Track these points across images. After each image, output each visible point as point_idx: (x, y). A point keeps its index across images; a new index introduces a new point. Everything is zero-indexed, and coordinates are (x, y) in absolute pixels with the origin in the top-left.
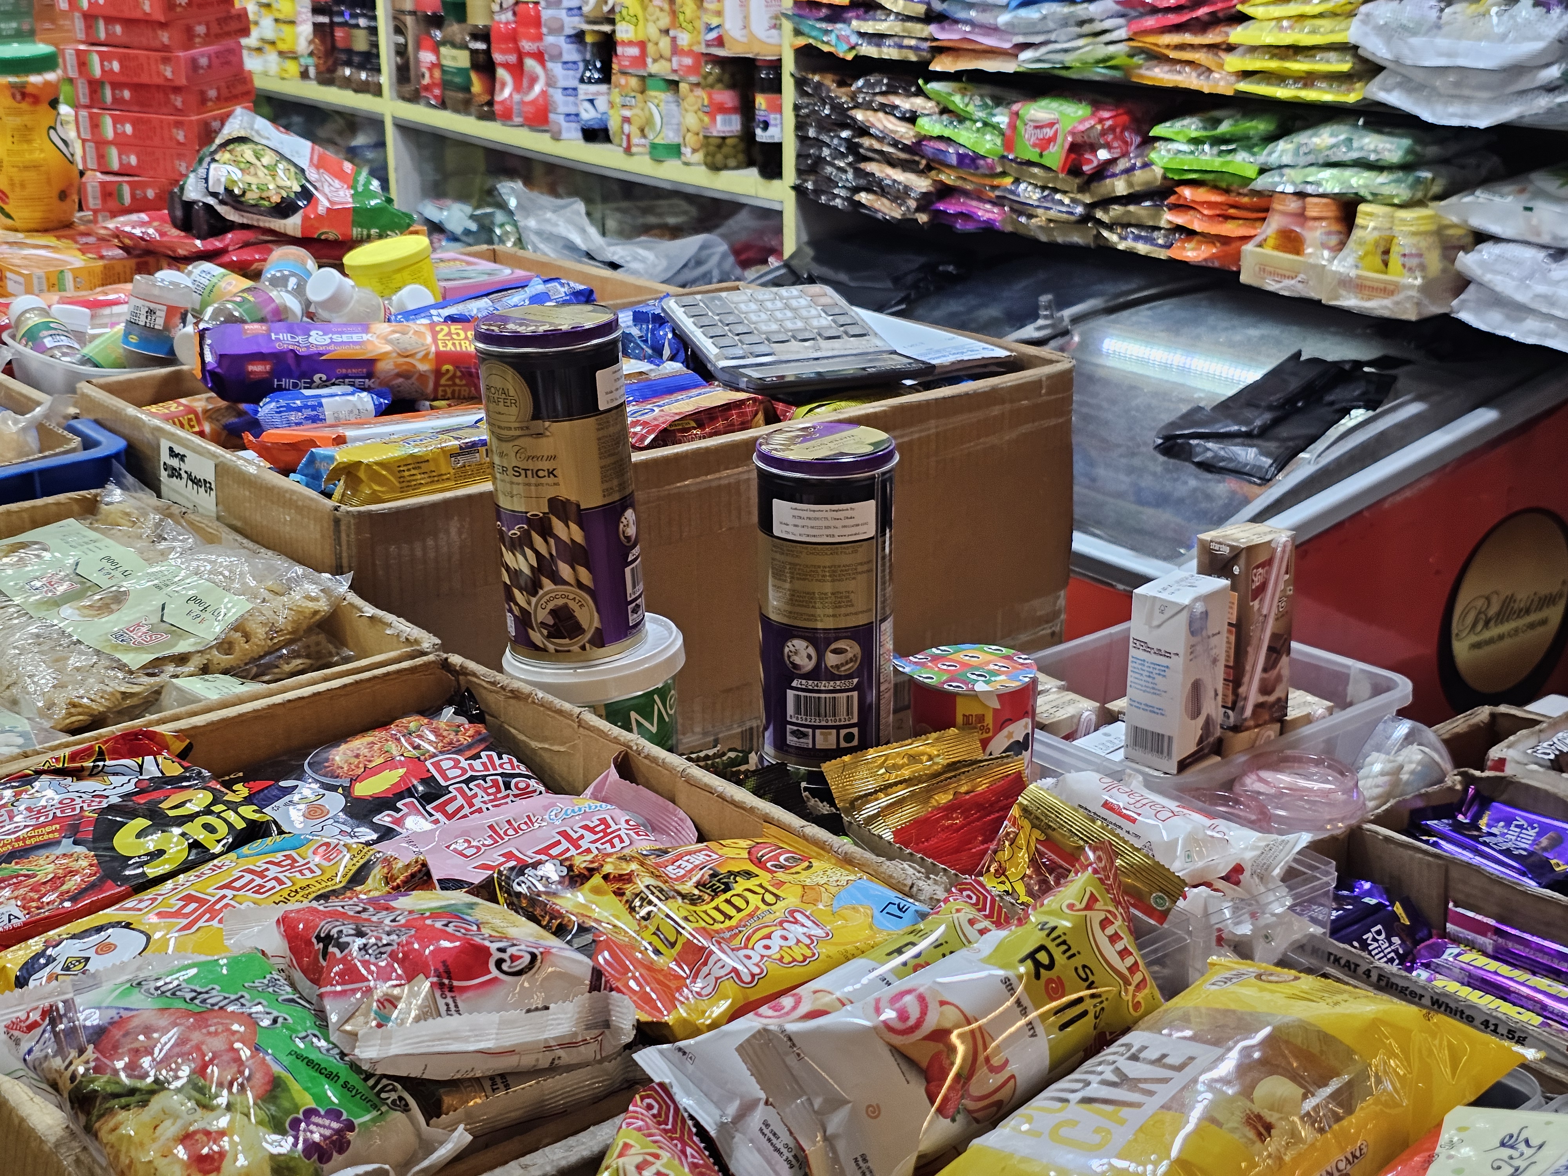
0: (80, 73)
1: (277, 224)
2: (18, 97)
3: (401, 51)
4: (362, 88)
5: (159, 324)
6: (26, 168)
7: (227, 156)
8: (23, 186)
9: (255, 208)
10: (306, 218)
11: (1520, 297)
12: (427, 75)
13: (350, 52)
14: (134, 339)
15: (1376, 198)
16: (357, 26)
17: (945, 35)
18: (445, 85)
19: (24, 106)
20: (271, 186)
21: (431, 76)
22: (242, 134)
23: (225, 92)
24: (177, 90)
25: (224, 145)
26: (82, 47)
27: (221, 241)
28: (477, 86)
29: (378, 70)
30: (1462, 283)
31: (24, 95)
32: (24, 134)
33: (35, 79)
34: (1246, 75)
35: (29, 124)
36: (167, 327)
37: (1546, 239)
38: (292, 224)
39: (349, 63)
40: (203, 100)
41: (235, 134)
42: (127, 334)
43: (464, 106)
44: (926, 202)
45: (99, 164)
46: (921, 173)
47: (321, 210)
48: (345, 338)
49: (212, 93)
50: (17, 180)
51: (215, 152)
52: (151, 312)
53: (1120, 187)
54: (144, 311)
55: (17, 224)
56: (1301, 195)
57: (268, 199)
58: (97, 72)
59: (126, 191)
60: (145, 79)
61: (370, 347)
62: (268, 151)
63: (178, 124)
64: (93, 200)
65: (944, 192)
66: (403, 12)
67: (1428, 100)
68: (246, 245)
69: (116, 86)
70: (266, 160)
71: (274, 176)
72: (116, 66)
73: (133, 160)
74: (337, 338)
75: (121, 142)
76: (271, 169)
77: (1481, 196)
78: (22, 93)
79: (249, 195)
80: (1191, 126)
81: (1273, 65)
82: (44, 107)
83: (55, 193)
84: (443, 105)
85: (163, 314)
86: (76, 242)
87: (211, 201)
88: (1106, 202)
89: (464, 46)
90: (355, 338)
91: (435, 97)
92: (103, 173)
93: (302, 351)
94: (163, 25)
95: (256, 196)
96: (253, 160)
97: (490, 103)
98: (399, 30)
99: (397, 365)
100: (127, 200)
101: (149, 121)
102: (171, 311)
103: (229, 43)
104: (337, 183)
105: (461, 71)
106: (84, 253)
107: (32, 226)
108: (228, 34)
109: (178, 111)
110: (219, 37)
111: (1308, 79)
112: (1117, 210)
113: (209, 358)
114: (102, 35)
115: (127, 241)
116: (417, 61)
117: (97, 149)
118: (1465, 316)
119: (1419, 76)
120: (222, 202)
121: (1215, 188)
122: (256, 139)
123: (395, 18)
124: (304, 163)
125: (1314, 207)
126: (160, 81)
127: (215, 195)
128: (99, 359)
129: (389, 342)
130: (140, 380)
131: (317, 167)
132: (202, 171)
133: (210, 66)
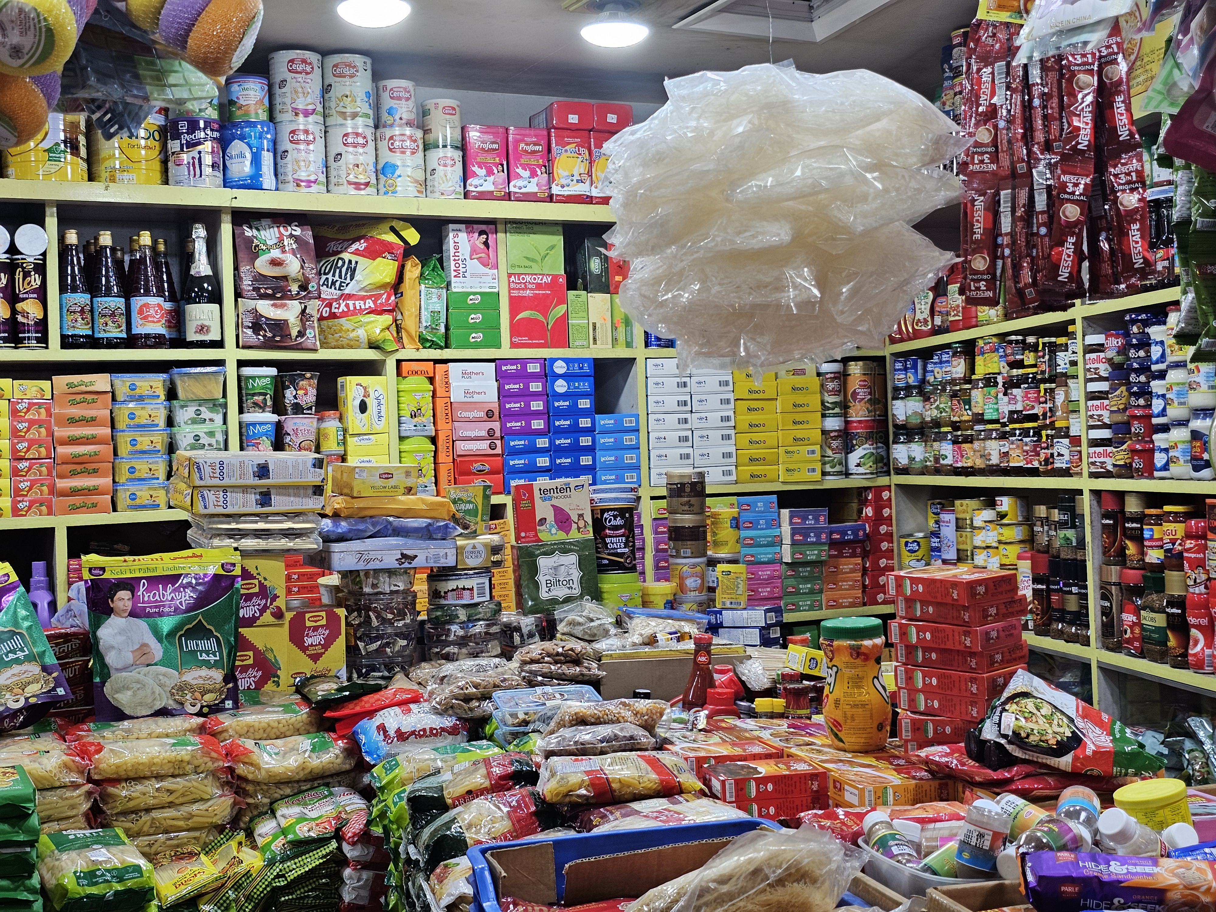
0: (901, 639)
1: (1053, 761)
2: (855, 655)
3: (1106, 612)
4: (1071, 639)
5: (987, 845)
6: (856, 706)
7: (1014, 706)
8: (853, 718)
9: (1036, 748)
10: (1076, 759)
12: (1129, 631)
13: (1063, 611)
14: (966, 855)
16: (1070, 593)
18: (1143, 639)
19: (858, 661)
20: (1050, 731)
21: (1132, 632)
22: (1024, 690)
23: (1007, 657)
24: (973, 654)
25: (1011, 699)
26: (903, 621)
27: (1008, 772)
28: (1172, 642)
29: (1087, 627)
31: (858, 654)
32: (857, 682)
33: (867, 643)
35: (860, 674)
36: (992, 848)
38: (1065, 762)
39: (1061, 620)
40: (992, 663)
41: (1019, 690)
42: (960, 852)
43: (1160, 657)
45: (909, 706)
47: (1089, 752)
48: (1139, 869)
49: (998, 657)
50: (849, 714)
51: (1005, 703)
52: (981, 836)
54: (975, 834)
55: (846, 746)
57: (1046, 741)
58: (914, 640)
59: (930, 726)
60: (949, 646)
61: (1160, 879)
62: (1045, 704)
63: (973, 680)
64: (906, 733)
66: (1110, 584)
68: (1027, 776)
69: (926, 650)
70: (1044, 711)
71: (1050, 724)
72: (928, 636)
73: (936, 704)
74: (1132, 869)
75: (928, 690)
76: (1049, 719)
78: (857, 653)
79: (1032, 738)
82: (872, 662)
83: (875, 725)
84: (1142, 655)
85: (990, 838)
86: (891, 764)
87: (1003, 741)
89: (1161, 611)
90: (1148, 869)
91: (1135, 648)
92: (912, 712)
93: (1105, 878)
94: (965, 609)
95: (1037, 739)
96: (1035, 711)
97: (1185, 655)
98: (1104, 597)
99: (1184, 896)
100: (931, 734)
101: (950, 676)
102: (996, 835)
103: (1013, 620)
104: (1098, 731)
105: (1158, 629)
106: (899, 773)
107: (857, 748)
108: (1012, 614)
109: (972, 670)
110: (1005, 616)
113: (1030, 878)
114: (918, 613)
115: (934, 767)
116: (1121, 621)
117: (909, 695)
120: (1010, 742)
122: (1035, 694)
123: (1102, 588)
124: (1072, 714)
126: (961, 648)
127: (1005, 736)
128: (936, 867)
129: (1176, 875)
130: (973, 889)
131: (1083, 717)
132: (996, 718)
133: (997, 638)
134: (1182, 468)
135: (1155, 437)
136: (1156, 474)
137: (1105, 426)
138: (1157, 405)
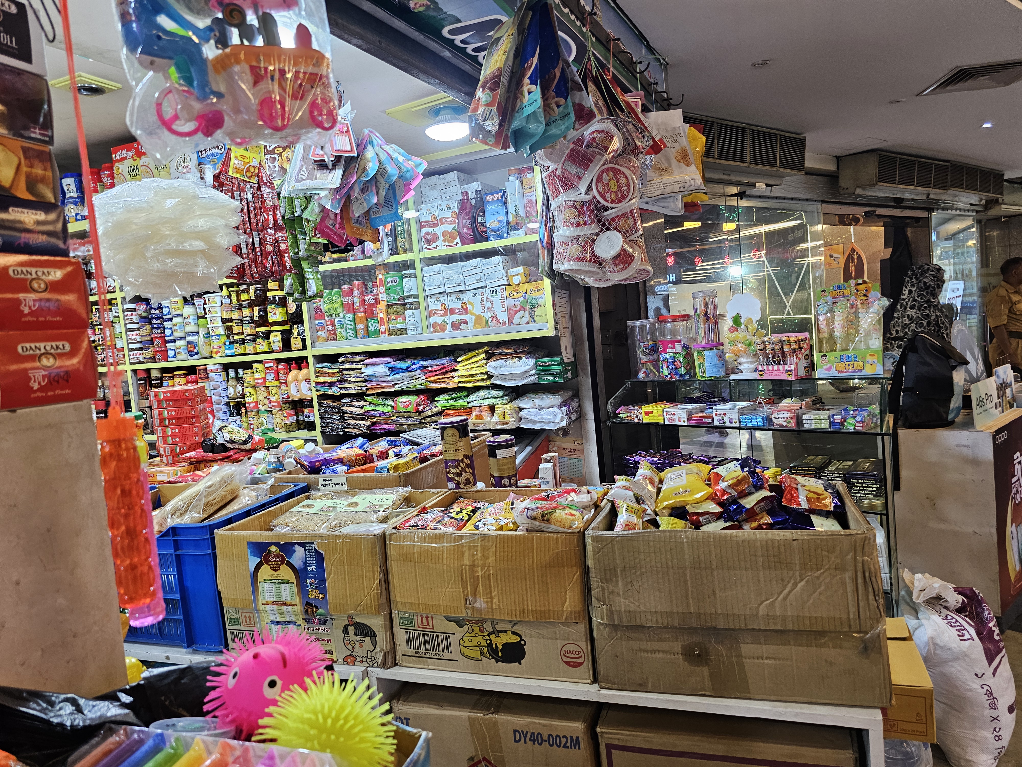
0: (159, 417)
1: (244, 446)
9: (238, 443)
10: (252, 443)
11: (536, 419)
15: (498, 404)
17: (370, 385)
20: (241, 436)
27: (227, 454)
30: (521, 419)
34: (459, 382)
37: (537, 406)
38: (248, 446)
44: (369, 427)
45: (164, 443)
46: (366, 420)
47: (257, 440)
53: (429, 413)
56: (480, 406)
57: (241, 440)
65: (374, 424)
67: (506, 382)
68: (235, 453)
72: (173, 413)
73: (178, 440)
75: (173, 436)
76: (238, 433)
77: (519, 400)
79: (234, 440)
80: (446, 396)
81: (466, 379)
87: (226, 443)
88: (425, 418)
92: (166, 445)
94: (190, 400)
95: (236, 440)
101: (185, 427)
111: (475, 381)
112: (428, 419)
117: (163, 438)
118: (522, 426)
119: (503, 376)
121: (454, 409)
125: (483, 408)
134: (183, 355)
135: (167, 345)
136: (169, 359)
137: (138, 342)
138: (168, 332)
